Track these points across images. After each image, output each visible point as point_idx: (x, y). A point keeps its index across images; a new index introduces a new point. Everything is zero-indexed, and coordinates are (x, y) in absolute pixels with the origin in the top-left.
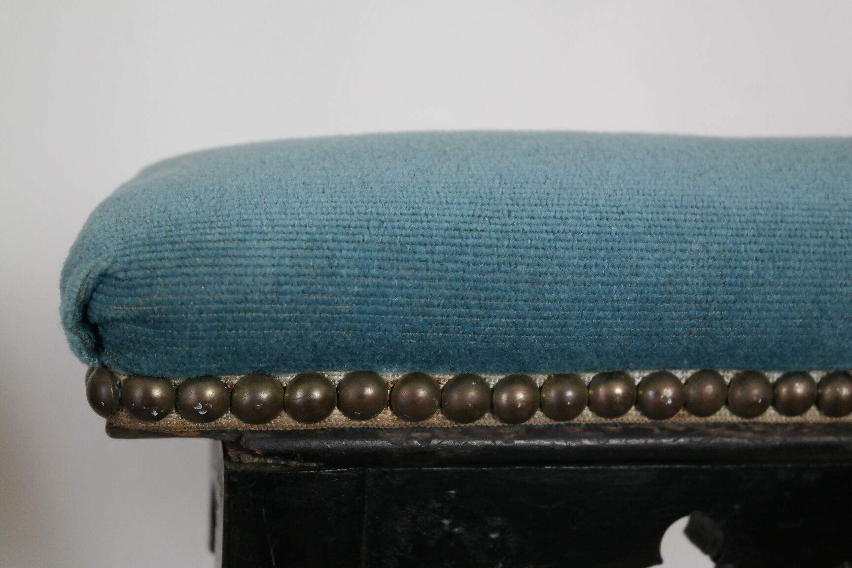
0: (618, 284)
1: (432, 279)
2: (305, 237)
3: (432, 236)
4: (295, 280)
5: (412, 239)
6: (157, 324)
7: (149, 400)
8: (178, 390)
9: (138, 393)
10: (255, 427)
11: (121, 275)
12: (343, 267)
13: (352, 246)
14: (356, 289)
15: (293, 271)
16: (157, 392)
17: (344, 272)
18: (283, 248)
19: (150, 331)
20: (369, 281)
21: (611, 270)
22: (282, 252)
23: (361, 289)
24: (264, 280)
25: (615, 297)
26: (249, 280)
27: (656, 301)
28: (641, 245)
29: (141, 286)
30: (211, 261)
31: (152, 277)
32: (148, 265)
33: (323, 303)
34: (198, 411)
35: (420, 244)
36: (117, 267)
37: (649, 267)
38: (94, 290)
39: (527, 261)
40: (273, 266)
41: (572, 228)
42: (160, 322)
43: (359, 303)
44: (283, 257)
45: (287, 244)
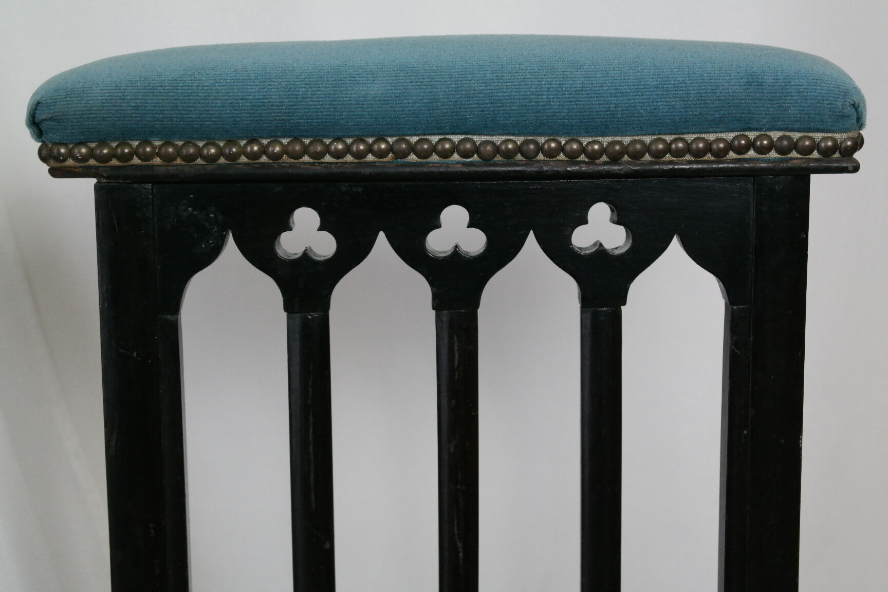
0: (241, 99)
1: (164, 100)
2: (114, 85)
3: (165, 83)
4: (110, 101)
5: (157, 85)
6: (58, 121)
7: (60, 154)
8: (71, 149)
9: (55, 151)
10: (103, 165)
11: (44, 102)
12: (128, 96)
13: (132, 88)
14: (133, 104)
15: (108, 98)
16: (63, 151)
17: (129, 97)
18: (106, 89)
19: (56, 124)
20: (139, 101)
21: (239, 94)
22: (105, 91)
23: (135, 104)
24: (97, 102)
25: (241, 105)
26: (91, 102)
27: (258, 106)
28: (252, 84)
29: (52, 106)
30: (77, 95)
31: (55, 102)
32: (54, 98)
33: (121, 110)
34: (78, 157)
35: (160, 86)
36: (43, 99)
37: (255, 92)
38: (36, 109)
39: (203, 91)
40: (101, 96)
41: (223, 78)
42: (59, 120)
43: (134, 110)
44: (105, 93)
45: (107, 88)
